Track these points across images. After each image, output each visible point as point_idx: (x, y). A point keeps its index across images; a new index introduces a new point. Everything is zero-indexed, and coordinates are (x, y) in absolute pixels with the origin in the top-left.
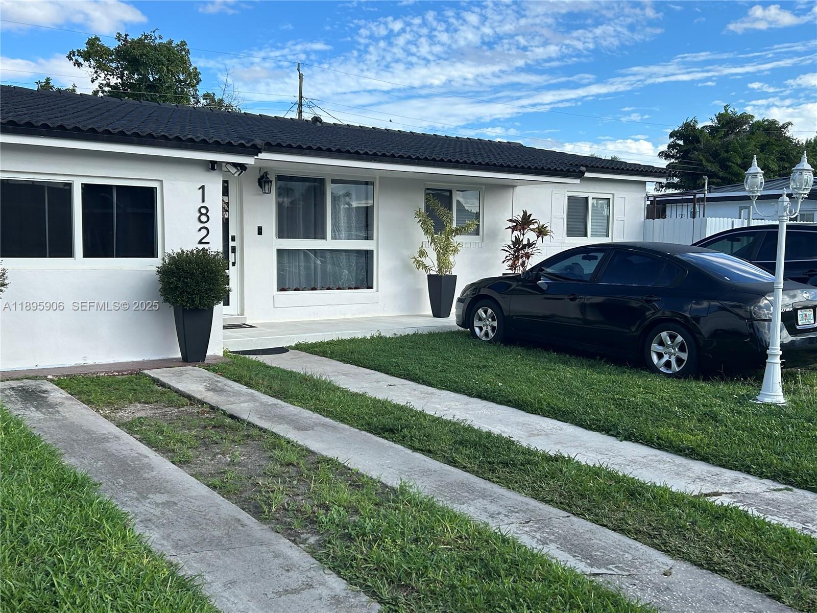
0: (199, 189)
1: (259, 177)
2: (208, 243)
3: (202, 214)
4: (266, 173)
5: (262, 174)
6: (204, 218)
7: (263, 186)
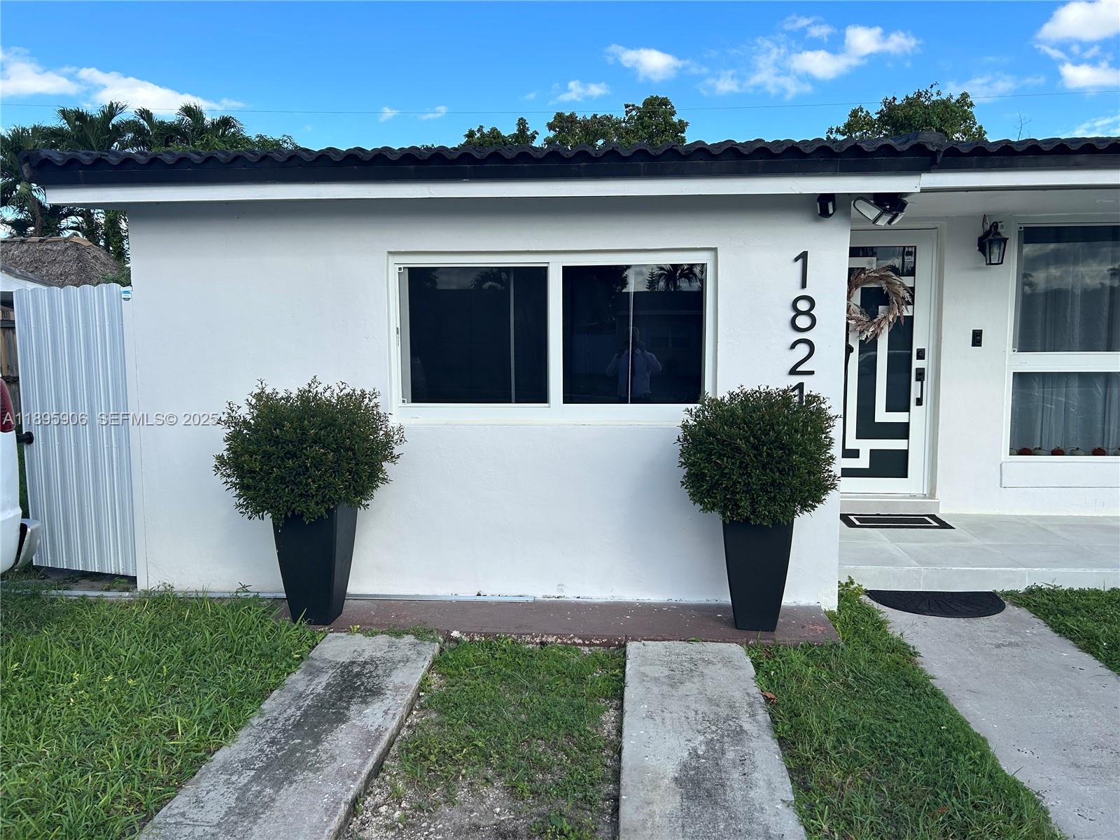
0: (796, 260)
1: (981, 234)
2: (812, 373)
3: (799, 313)
4: (995, 226)
5: (987, 227)
6: (803, 322)
7: (987, 251)
